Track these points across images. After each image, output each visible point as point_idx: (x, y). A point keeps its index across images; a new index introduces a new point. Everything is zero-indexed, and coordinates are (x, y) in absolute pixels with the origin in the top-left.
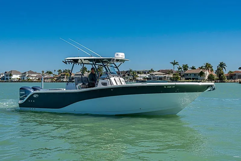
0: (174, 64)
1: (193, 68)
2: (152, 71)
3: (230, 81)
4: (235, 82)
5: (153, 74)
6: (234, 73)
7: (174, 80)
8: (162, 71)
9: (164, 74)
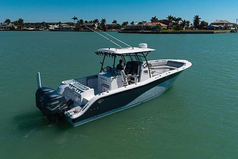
0: (75, 19)
1: (86, 22)
2: (60, 23)
3: (109, 30)
4: (112, 31)
5: (62, 26)
6: (111, 26)
7: (76, 30)
8: (67, 23)
9: (69, 26)
